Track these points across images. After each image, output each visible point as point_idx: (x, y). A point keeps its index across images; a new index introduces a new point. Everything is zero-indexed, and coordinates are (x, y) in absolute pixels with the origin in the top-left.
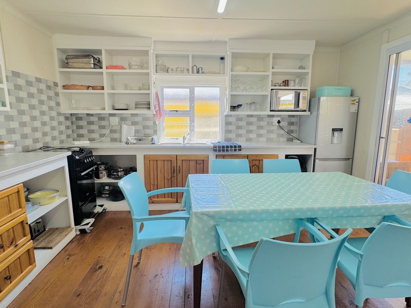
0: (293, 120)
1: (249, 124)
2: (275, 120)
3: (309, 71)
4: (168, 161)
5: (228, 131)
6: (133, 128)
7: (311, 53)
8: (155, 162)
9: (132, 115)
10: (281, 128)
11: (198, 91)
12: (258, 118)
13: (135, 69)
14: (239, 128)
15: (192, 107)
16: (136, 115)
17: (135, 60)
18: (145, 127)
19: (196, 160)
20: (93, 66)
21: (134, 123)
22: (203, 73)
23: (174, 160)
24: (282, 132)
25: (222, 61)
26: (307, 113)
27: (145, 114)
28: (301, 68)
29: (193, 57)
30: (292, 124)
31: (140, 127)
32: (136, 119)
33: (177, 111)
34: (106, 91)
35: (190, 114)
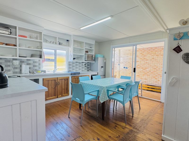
0: (89, 64)
1: (77, 65)
2: (84, 64)
3: (94, 49)
4: (54, 80)
5: (70, 68)
6: (28, 66)
7: (94, 44)
8: (48, 81)
9: (27, 60)
10: (86, 66)
11: (58, 51)
12: (79, 63)
13: (34, 39)
14: (73, 66)
15: (55, 58)
16: (30, 60)
17: (34, 35)
18: (34, 66)
19: (65, 79)
20: (10, 33)
21: (28, 64)
22: (62, 45)
23: (56, 79)
24: (86, 68)
25: (68, 41)
26: (94, 62)
27: (34, 60)
28: (90, 48)
29: (59, 38)
30: (88, 65)
31: (32, 66)
32: (29, 62)
33: (49, 59)
34: (18, 47)
35: (55, 60)
